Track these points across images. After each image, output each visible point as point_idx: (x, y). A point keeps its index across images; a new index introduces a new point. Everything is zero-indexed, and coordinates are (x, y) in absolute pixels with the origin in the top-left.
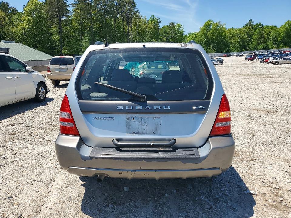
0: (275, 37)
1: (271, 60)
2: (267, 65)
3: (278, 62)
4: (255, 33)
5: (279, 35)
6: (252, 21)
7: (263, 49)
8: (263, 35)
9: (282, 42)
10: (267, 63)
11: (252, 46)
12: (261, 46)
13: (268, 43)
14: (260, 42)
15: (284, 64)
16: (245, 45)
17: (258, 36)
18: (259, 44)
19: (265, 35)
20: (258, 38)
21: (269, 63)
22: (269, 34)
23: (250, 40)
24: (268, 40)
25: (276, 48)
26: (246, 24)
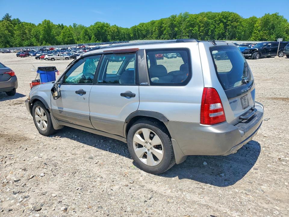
0: (36, 35)
1: (46, 56)
2: (44, 61)
3: (54, 58)
4: (15, 28)
5: (40, 32)
6: (10, 15)
7: (29, 46)
8: (25, 32)
9: (44, 39)
10: (43, 59)
11: (16, 42)
12: (26, 43)
13: (32, 40)
14: (23, 38)
15: (59, 60)
16: (8, 41)
17: (20, 32)
18: (23, 40)
19: (27, 31)
20: (21, 34)
21: (45, 59)
22: (30, 31)
23: (12, 36)
24: (30, 37)
25: (40, 45)
26: (3, 19)
